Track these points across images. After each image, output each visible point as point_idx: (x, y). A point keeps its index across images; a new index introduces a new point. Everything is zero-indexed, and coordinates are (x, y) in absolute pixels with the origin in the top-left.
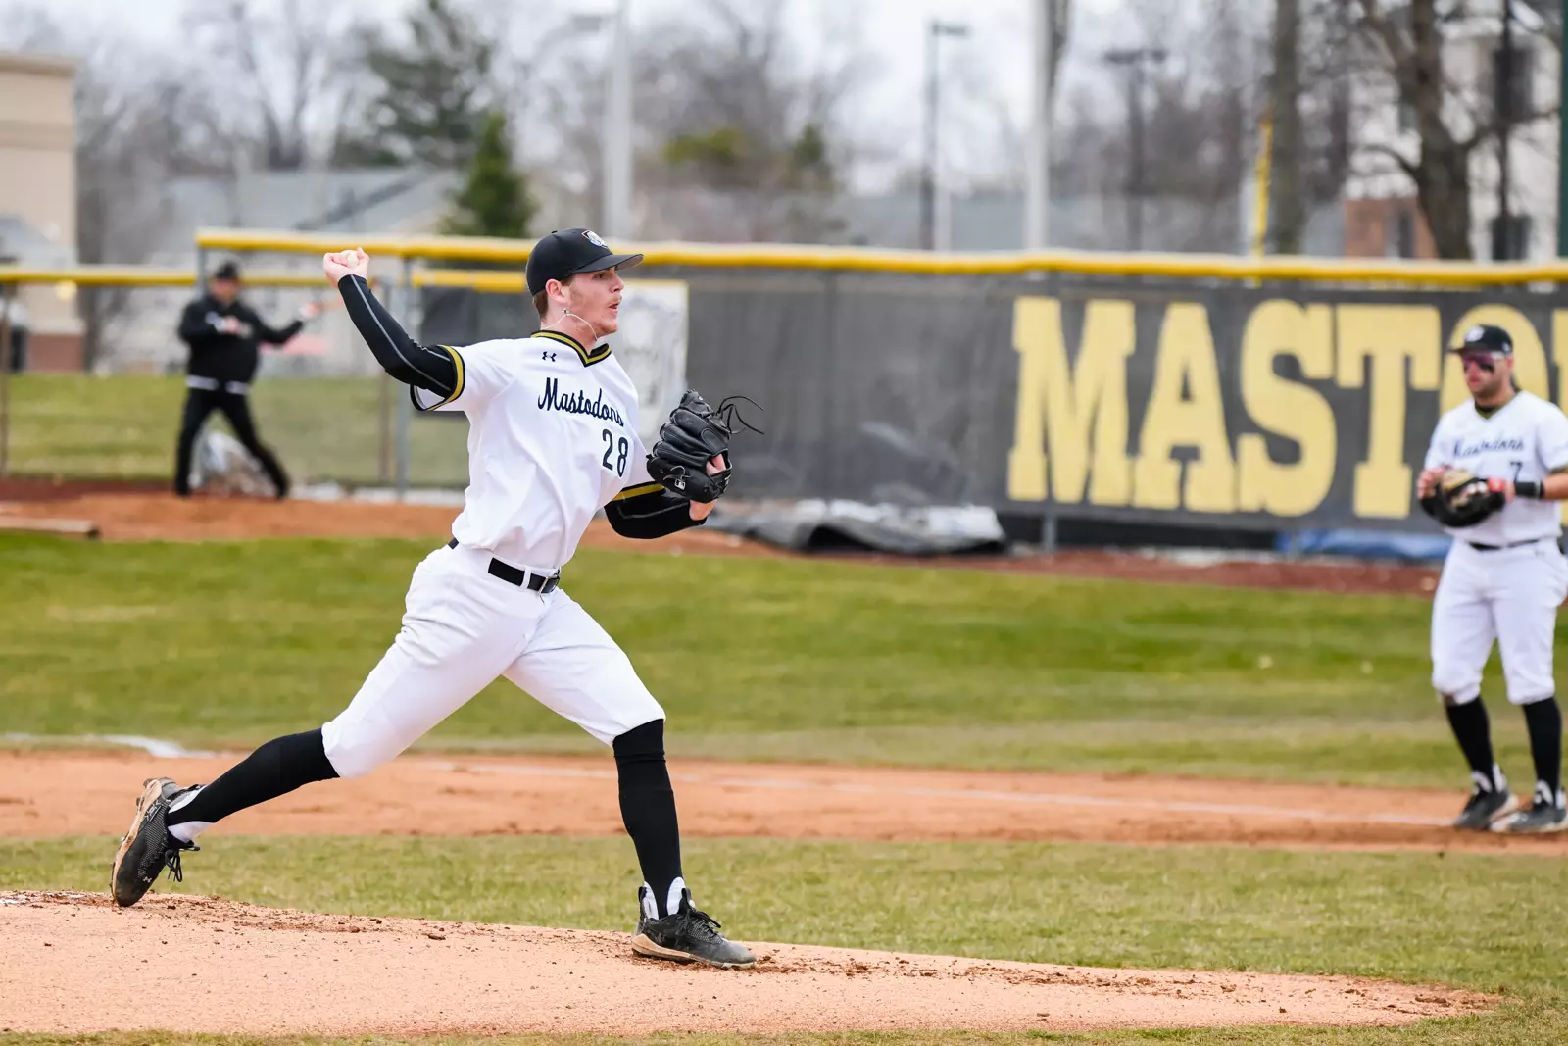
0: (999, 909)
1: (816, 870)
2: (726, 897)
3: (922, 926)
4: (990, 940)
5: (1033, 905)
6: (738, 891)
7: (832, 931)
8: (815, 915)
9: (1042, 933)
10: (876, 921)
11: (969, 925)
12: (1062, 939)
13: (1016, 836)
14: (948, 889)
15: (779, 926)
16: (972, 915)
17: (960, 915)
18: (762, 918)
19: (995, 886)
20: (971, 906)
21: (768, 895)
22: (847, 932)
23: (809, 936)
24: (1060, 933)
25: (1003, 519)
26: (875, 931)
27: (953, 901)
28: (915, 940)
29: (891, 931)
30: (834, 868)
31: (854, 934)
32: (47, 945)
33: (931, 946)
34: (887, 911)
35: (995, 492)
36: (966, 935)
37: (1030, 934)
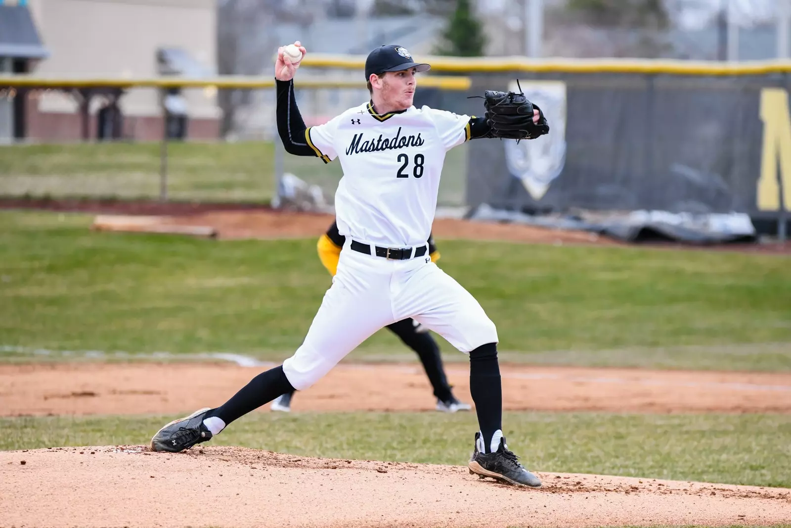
0: (728, 453)
1: (622, 430)
2: (565, 447)
3: (680, 464)
4: (721, 472)
5: (749, 450)
6: (574, 444)
7: (626, 467)
8: (617, 457)
9: (752, 468)
10: (653, 461)
11: (708, 463)
12: (764, 471)
13: (745, 411)
14: (699, 442)
15: (594, 464)
16: (711, 457)
17: (704, 458)
18: (585, 459)
19: (728, 440)
20: (711, 452)
21: (591, 446)
22: (635, 468)
23: (614, 470)
24: (763, 468)
25: (755, 222)
26: (652, 467)
27: (701, 449)
28: (675, 472)
29: (662, 467)
30: (633, 430)
31: (639, 469)
32: (151, 477)
33: (685, 475)
34: (660, 454)
35: (749, 205)
36: (706, 469)
37: (745, 468)
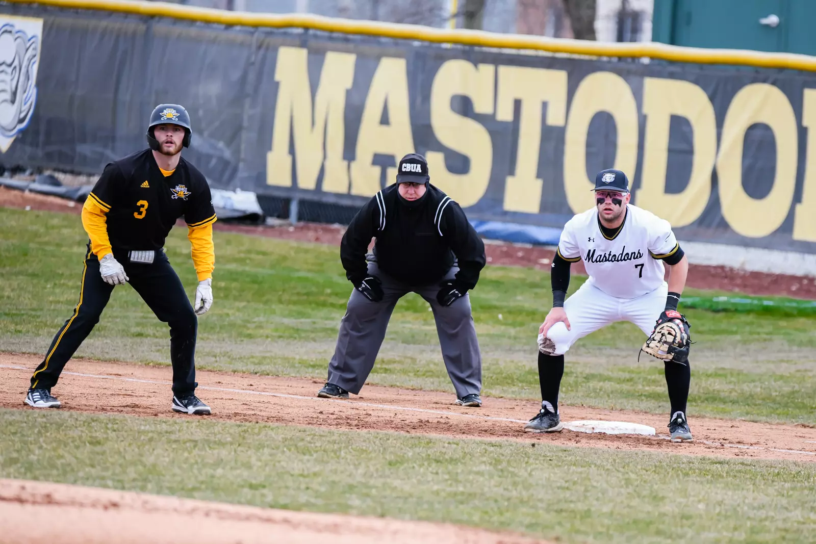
0: (223, 468)
1: (99, 435)
2: (30, 451)
3: (168, 477)
4: (215, 490)
5: (249, 466)
6: (41, 448)
7: (103, 478)
8: (93, 466)
9: (251, 487)
10: (135, 473)
11: (201, 478)
12: (265, 491)
13: (246, 418)
14: (190, 453)
15: (65, 473)
16: (204, 471)
17: (196, 471)
18: (53, 466)
19: (224, 453)
20: (205, 465)
21: (61, 452)
22: (113, 480)
23: (88, 480)
24: (264, 487)
25: (261, 199)
26: (134, 480)
27: (192, 461)
28: (161, 487)
29: (146, 480)
30: (112, 435)
31: (119, 481)
33: (172, 491)
34: (145, 466)
35: (258, 180)
36: (198, 485)
37: (243, 486)
